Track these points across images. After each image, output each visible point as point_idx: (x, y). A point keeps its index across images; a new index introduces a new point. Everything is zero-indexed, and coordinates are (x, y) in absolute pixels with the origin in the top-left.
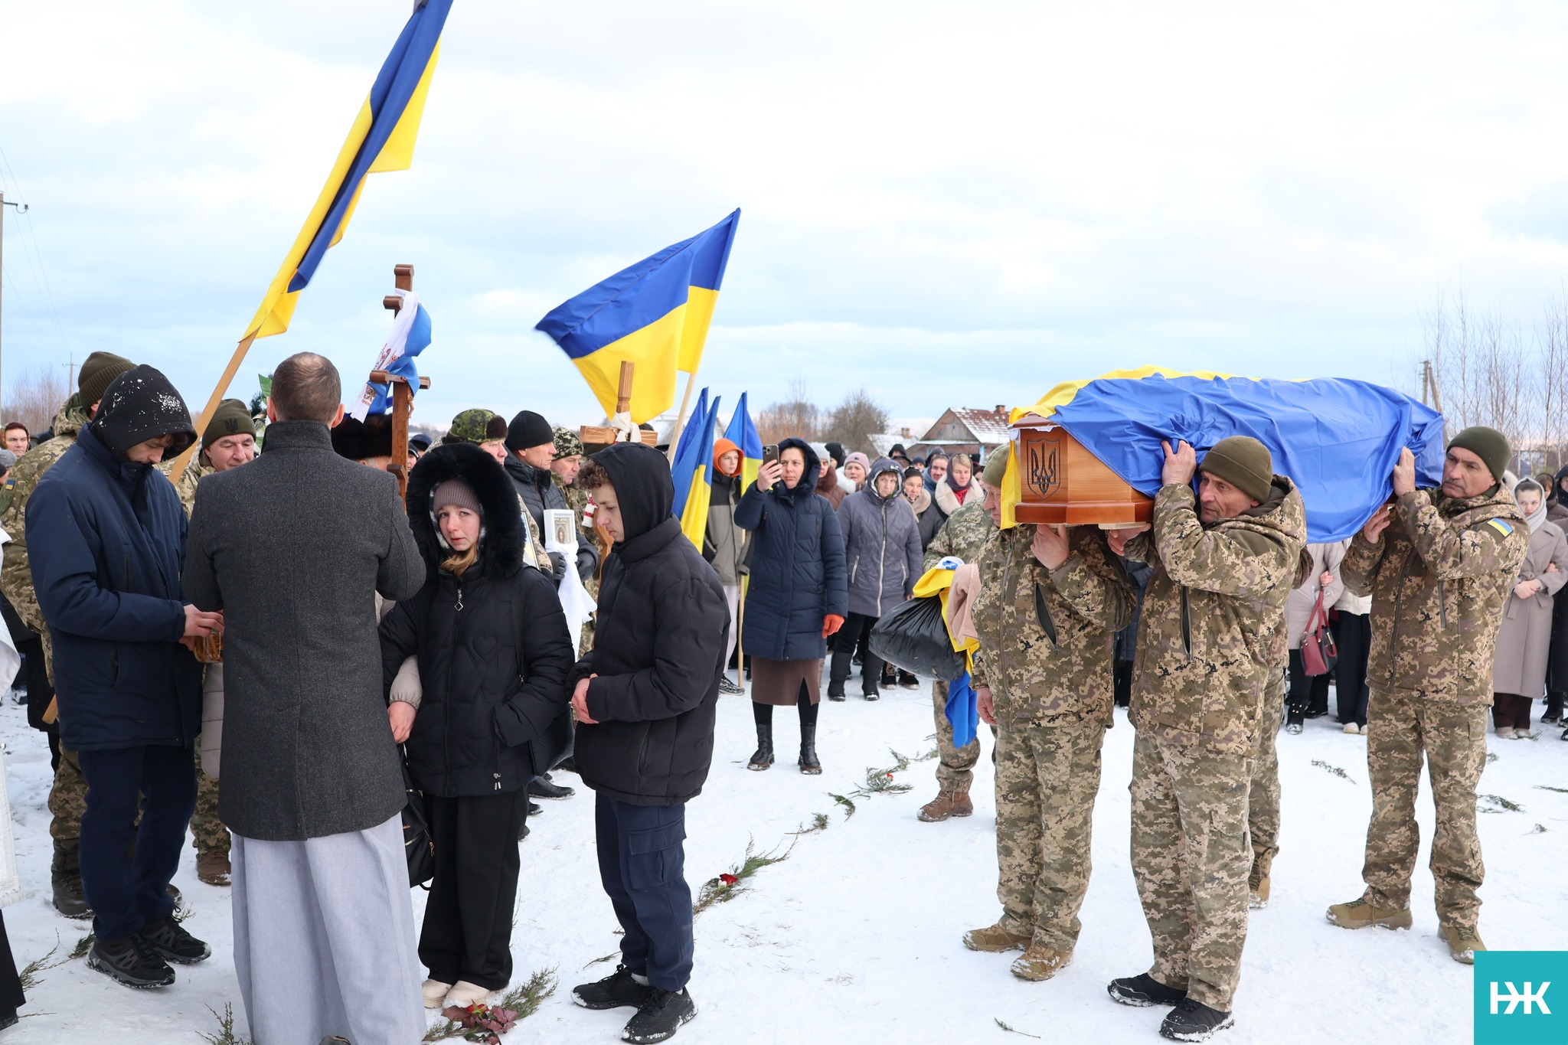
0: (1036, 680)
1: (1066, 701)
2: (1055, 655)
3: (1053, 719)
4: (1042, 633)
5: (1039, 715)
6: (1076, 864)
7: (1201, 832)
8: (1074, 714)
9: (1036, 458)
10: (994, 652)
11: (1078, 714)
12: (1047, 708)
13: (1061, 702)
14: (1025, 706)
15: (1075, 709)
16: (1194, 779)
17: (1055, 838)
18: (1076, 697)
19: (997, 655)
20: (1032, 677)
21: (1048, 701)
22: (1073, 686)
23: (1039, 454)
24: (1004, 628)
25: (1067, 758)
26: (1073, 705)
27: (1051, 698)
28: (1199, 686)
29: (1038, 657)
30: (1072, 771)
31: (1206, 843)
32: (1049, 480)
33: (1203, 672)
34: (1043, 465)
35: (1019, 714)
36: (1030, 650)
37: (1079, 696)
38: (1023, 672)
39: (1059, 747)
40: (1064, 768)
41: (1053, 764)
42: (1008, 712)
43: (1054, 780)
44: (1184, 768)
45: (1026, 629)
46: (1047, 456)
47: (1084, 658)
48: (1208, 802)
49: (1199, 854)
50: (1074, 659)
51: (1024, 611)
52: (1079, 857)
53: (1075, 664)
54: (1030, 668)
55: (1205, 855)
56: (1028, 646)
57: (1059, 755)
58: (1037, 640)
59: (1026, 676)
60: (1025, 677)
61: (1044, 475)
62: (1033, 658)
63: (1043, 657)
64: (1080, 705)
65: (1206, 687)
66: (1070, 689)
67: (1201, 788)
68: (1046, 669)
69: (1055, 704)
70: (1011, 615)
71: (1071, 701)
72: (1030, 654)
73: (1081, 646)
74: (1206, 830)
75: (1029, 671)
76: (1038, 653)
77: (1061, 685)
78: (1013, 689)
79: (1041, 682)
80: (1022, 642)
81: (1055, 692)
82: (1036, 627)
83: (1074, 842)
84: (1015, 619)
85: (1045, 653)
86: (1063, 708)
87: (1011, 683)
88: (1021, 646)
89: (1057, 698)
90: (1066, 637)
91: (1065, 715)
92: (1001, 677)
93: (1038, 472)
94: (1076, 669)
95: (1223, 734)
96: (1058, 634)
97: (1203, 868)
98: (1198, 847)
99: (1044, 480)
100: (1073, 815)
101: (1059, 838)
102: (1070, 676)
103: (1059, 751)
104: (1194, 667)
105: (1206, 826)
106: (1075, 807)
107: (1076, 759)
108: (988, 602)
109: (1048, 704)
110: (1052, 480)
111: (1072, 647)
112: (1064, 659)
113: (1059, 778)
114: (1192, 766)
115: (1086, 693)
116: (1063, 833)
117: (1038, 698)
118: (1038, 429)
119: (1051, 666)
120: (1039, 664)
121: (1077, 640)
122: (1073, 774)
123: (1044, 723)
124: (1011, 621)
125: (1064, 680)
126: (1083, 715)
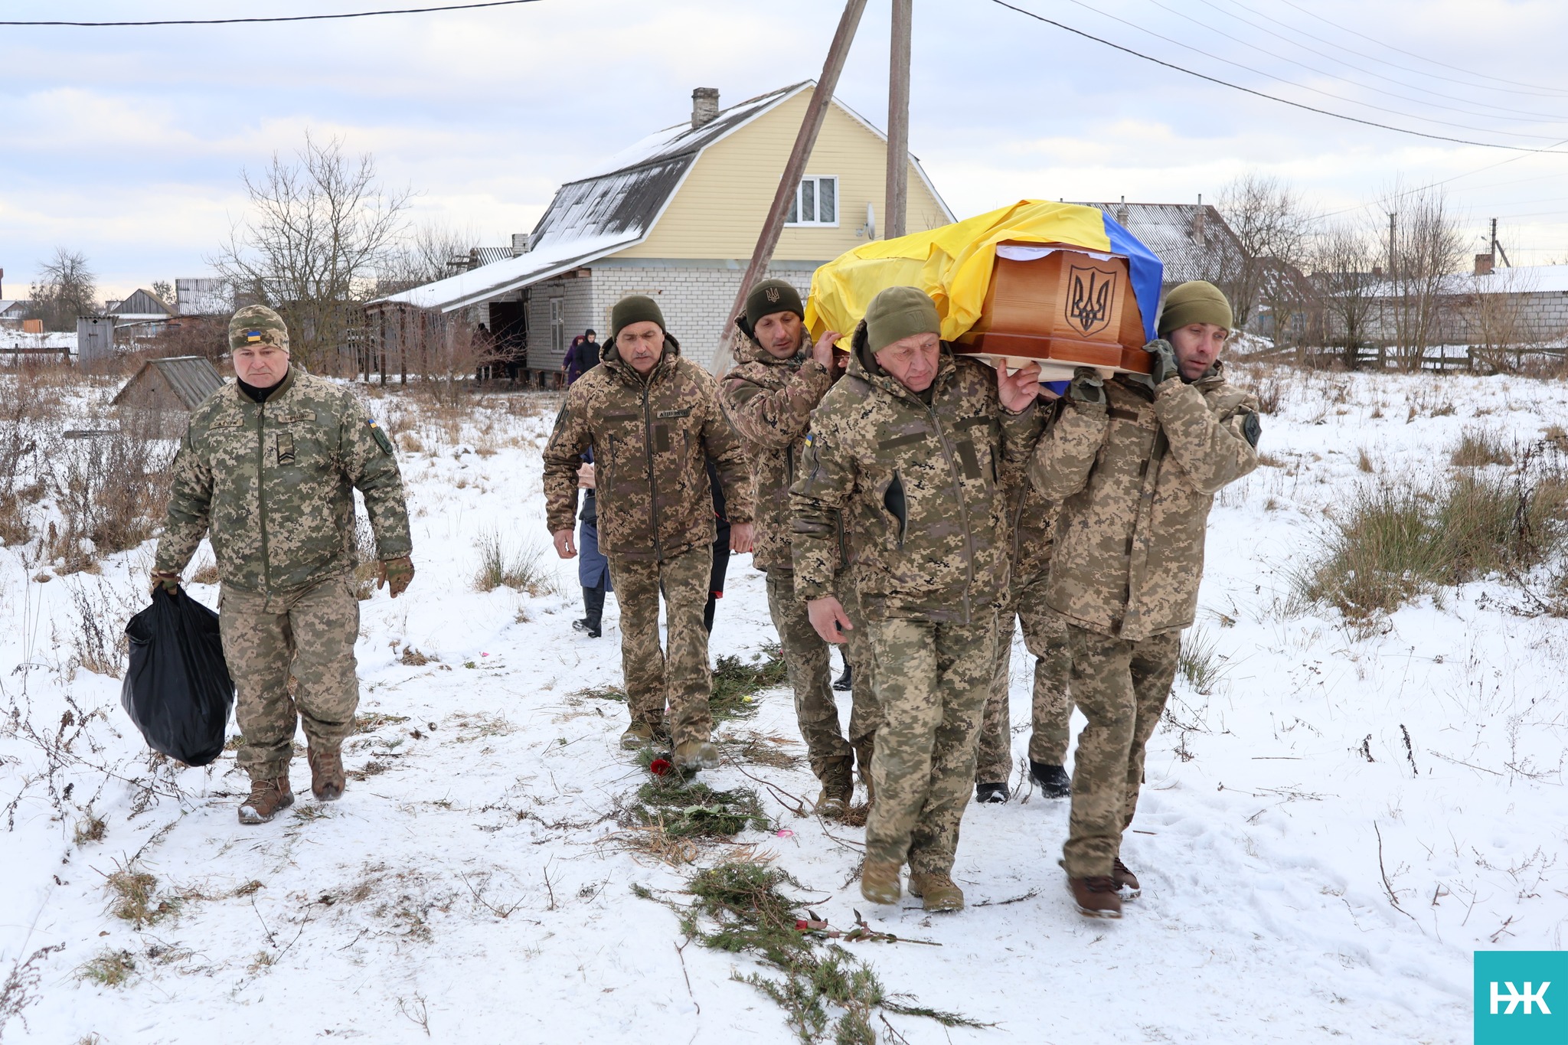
9: (1081, 288)
23: (1086, 284)
32: (1095, 316)
34: (1090, 298)
46: (1097, 286)
61: (1089, 308)
93: (1082, 305)
99: (1088, 315)
110: (1099, 315)
118: (1092, 255)
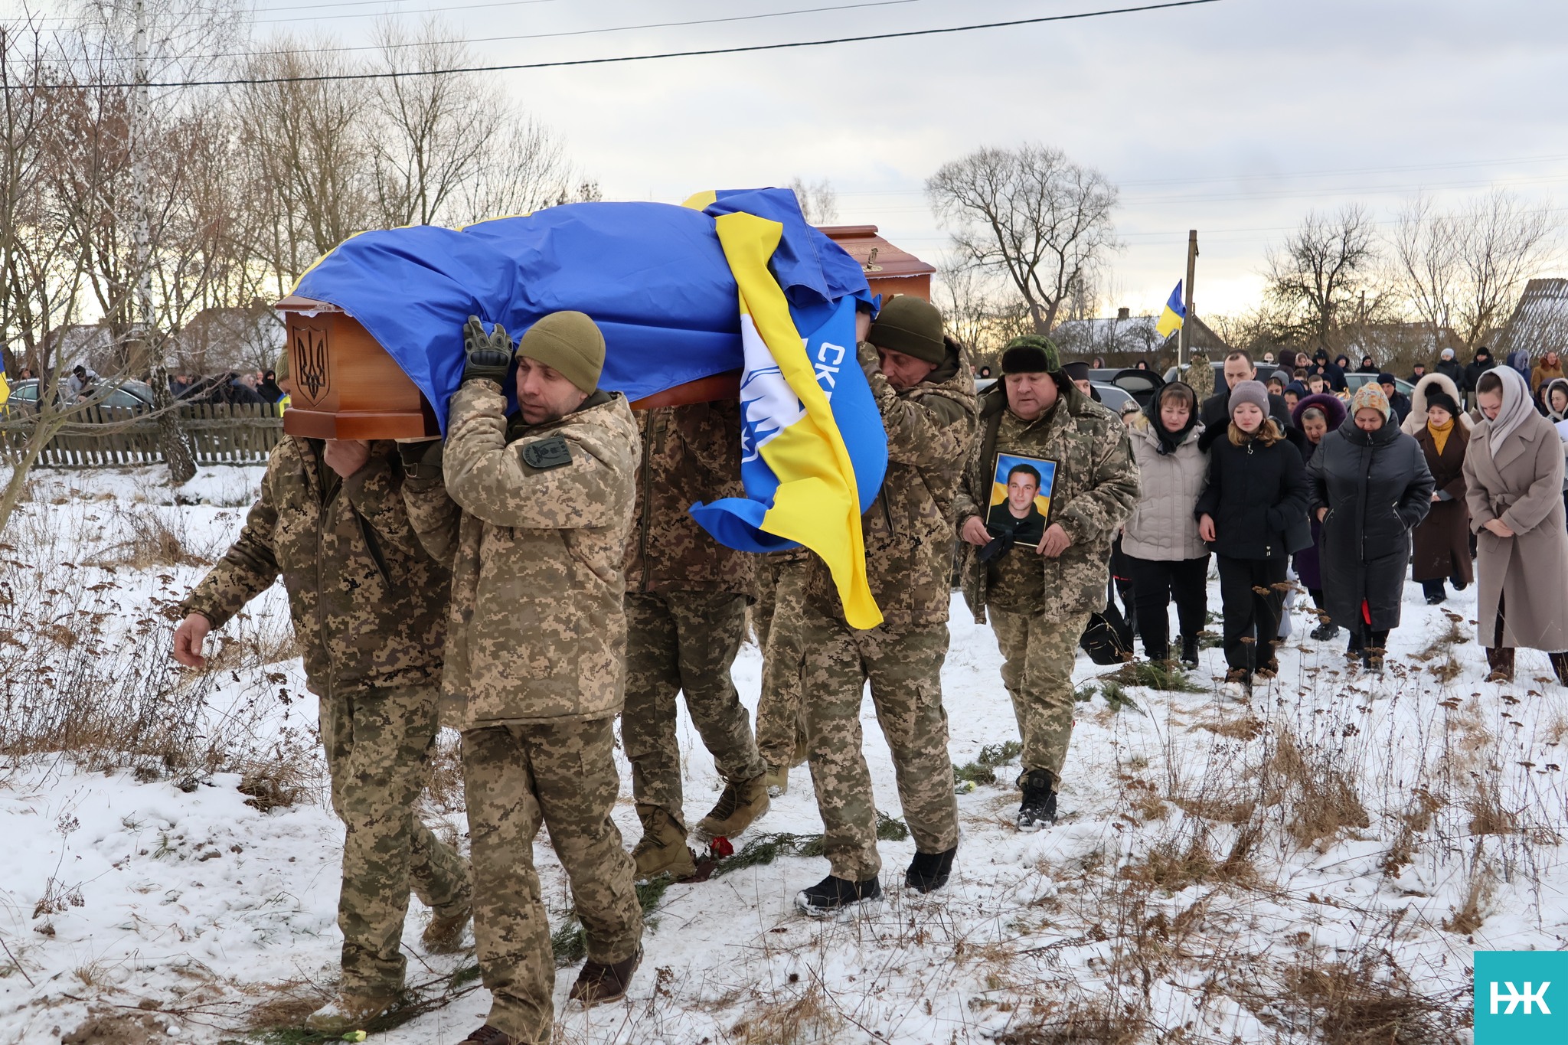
0: (365, 629)
1: (405, 652)
2: (391, 592)
3: (390, 676)
4: (373, 568)
5: (372, 673)
6: (384, 886)
7: (907, 709)
8: (417, 668)
10: (311, 595)
11: (422, 669)
12: (383, 664)
13: (400, 655)
14: (352, 664)
15: (419, 663)
16: (900, 655)
17: (360, 846)
18: (419, 648)
19: (314, 598)
20: (360, 625)
21: (383, 656)
22: (415, 634)
24: (324, 562)
25: (395, 737)
26: (416, 658)
27: (387, 651)
28: (905, 562)
29: (367, 599)
30: (399, 756)
31: (913, 720)
33: (908, 547)
35: (344, 675)
36: (357, 591)
37: (424, 646)
38: (348, 619)
39: (387, 721)
40: (389, 751)
41: (375, 743)
42: (327, 675)
43: (370, 765)
44: (887, 644)
45: (351, 563)
47: (426, 598)
48: (915, 679)
49: (906, 732)
50: (414, 600)
51: (348, 541)
52: (390, 877)
53: (416, 606)
54: (357, 614)
55: (911, 733)
56: (354, 585)
57: (386, 734)
58: (366, 577)
59: (352, 624)
60: (351, 626)
62: (361, 600)
63: (374, 599)
64: (426, 657)
65: (913, 561)
66: (410, 637)
67: (907, 664)
68: (379, 615)
69: (392, 659)
70: (331, 544)
71: (413, 653)
72: (357, 597)
73: (421, 583)
74: (913, 707)
75: (357, 618)
76: (367, 595)
77: (399, 634)
78: (333, 643)
79: (372, 631)
80: (346, 580)
81: (392, 643)
82: (365, 560)
83: (387, 857)
84: (336, 550)
85: (376, 594)
86: (403, 662)
87: (331, 634)
88: (344, 586)
89: (394, 651)
90: (401, 572)
91: (406, 671)
92: (316, 628)
94: (417, 612)
95: (932, 605)
96: (391, 569)
97: (911, 746)
98: (903, 725)
100: (389, 819)
101: (366, 847)
102: (410, 622)
103: (387, 727)
104: (898, 543)
105: (912, 703)
106: (395, 808)
107: (407, 740)
108: (300, 529)
109: (383, 659)
111: (411, 585)
112: (401, 601)
113: (378, 763)
114: (896, 643)
115: (432, 642)
116: (372, 842)
117: (370, 652)
119: (385, 611)
120: (369, 609)
121: (415, 574)
122: (400, 760)
123: (378, 683)
124: (331, 553)
125: (401, 627)
126: (429, 670)
